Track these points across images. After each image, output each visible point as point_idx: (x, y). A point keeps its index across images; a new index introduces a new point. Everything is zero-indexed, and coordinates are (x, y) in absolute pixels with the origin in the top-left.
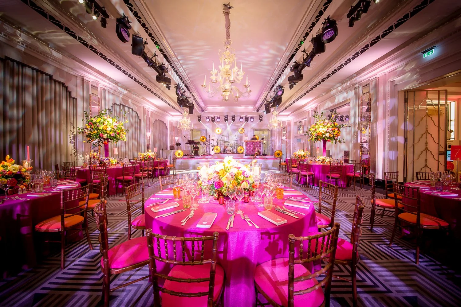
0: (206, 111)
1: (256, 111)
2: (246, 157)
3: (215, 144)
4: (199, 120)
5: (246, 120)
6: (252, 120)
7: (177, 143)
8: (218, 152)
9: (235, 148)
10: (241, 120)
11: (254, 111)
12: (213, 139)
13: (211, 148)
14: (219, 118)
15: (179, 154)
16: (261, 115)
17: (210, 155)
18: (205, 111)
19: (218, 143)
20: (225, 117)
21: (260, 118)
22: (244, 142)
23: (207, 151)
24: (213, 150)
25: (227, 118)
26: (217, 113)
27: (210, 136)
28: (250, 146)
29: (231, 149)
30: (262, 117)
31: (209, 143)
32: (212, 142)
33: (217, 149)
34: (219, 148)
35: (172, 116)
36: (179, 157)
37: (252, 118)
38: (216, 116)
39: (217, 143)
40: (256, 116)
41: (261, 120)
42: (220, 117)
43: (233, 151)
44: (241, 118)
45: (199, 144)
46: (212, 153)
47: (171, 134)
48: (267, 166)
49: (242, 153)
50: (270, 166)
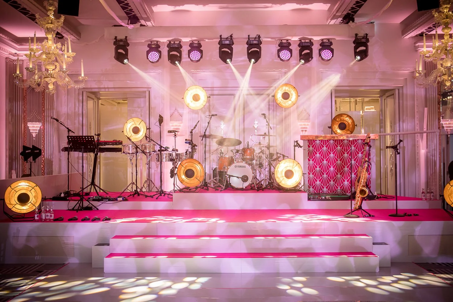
0: (149, 24)
1: (340, 19)
2: (314, 205)
3: (183, 148)
4: (120, 57)
6: (326, 54)
7: (25, 148)
8: (193, 182)
9: (261, 165)
10: (285, 54)
11: (333, 22)
12: (174, 132)
13: (168, 166)
14: (196, 47)
15: (23, 199)
16: (361, 34)
17: (161, 195)
18: (143, 22)
19: (193, 146)
20: (222, 45)
21: (356, 48)
22: (301, 143)
23: (149, 179)
24: (172, 174)
25: (230, 46)
26: (187, 29)
27: (161, 120)
28: (325, 156)
30: (365, 44)
31: (157, 148)
32: (169, 142)
33: (190, 174)
34: (198, 169)
36: (25, 209)
37: (326, 45)
38: (186, 40)
39: (188, 147)
41: (364, 55)
42: (200, 46)
43: (255, 178)
44: (284, 46)
45: (119, 150)
46: (169, 185)
49: (295, 190)
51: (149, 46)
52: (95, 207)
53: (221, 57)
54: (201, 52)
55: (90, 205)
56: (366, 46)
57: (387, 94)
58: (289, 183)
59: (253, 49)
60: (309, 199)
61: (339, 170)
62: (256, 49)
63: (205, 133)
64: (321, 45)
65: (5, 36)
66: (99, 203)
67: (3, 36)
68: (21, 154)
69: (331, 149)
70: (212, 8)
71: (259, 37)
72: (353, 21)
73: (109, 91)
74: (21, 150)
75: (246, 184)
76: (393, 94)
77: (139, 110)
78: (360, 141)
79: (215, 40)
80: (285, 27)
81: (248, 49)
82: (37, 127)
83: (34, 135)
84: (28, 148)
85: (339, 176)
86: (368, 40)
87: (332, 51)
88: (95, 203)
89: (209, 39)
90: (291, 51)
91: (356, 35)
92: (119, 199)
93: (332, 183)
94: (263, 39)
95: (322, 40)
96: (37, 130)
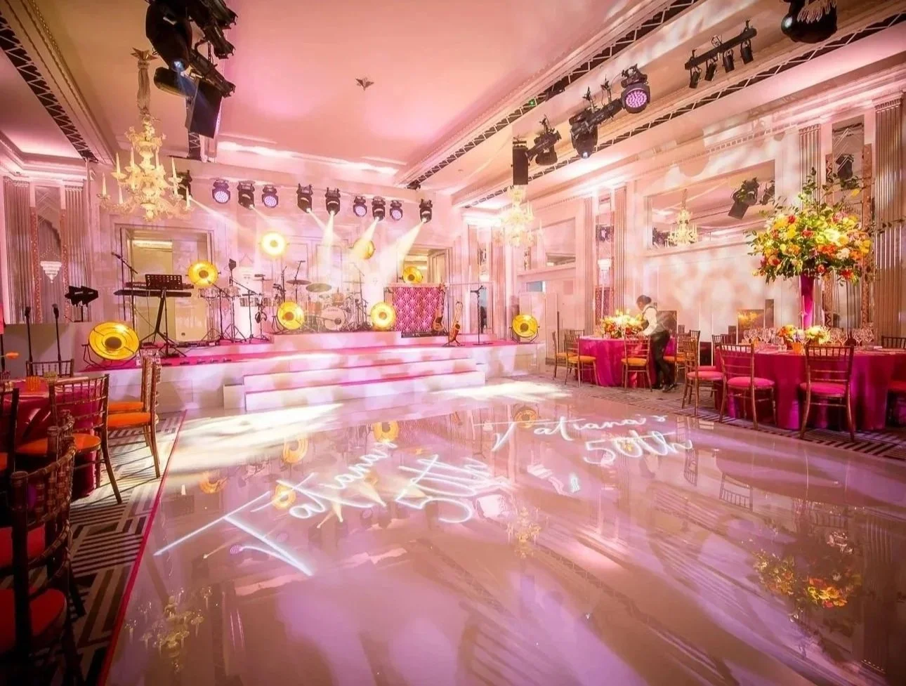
2: (406, 341)
5: (375, 215)
10: (360, 210)
25: (308, 196)
29: (340, 314)
35: (26, 157)
38: (259, 184)
40: (410, 200)
41: (429, 217)
42: (275, 191)
47: (14, 245)
48: (501, 368)
50: (508, 368)
51: (215, 184)
52: (183, 354)
53: (299, 205)
54: (277, 198)
55: (177, 352)
56: (430, 211)
57: (436, 253)
58: (383, 323)
59: (332, 202)
60: (402, 337)
61: (419, 313)
62: (335, 202)
63: (296, 278)
64: (391, 205)
65: (8, 146)
66: (187, 349)
67: (6, 146)
68: (67, 296)
69: (414, 296)
70: (286, 155)
71: (338, 191)
72: (420, 187)
73: (157, 230)
74: (67, 291)
75: (339, 327)
76: (444, 254)
77: (188, 254)
78: (435, 289)
79: (292, 188)
80: (360, 185)
81: (327, 201)
82: (56, 267)
83: (51, 277)
84: (77, 289)
85: (419, 318)
86: (432, 206)
87: (401, 212)
88: (181, 349)
89: (285, 186)
90: (366, 208)
91: (422, 200)
92: (210, 344)
93: (413, 323)
94: (341, 193)
95: (393, 201)
96: (55, 271)
